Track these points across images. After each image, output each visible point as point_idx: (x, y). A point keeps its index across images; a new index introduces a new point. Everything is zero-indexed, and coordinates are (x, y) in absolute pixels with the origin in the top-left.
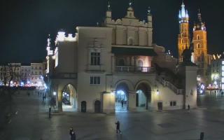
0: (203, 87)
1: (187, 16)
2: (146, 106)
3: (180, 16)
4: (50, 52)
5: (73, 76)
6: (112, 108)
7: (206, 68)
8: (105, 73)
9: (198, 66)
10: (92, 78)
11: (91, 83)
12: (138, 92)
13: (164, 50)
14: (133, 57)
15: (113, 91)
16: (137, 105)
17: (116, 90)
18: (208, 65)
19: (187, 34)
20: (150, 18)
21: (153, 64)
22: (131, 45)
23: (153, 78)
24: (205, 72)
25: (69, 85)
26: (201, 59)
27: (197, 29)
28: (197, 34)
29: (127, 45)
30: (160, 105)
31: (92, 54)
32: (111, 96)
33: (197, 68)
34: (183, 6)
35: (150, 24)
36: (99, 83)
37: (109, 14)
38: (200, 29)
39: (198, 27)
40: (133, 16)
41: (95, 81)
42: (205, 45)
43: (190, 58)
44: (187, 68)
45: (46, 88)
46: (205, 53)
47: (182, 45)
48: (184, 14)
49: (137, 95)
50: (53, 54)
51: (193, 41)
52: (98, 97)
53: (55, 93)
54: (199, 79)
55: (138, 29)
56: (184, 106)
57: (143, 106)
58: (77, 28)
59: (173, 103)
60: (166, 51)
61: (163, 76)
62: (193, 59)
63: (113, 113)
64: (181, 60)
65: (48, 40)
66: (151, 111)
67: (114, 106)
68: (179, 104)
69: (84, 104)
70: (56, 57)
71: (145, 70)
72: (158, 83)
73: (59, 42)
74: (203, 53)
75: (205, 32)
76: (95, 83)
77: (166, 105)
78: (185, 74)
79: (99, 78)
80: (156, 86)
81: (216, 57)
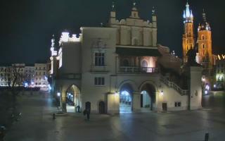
0: (207, 87)
1: (192, 16)
2: (151, 107)
3: (184, 16)
4: (54, 53)
5: (77, 77)
6: (116, 109)
7: (211, 68)
8: (110, 74)
9: (203, 66)
10: (96, 79)
11: (96, 83)
12: (142, 93)
13: (168, 50)
14: (137, 58)
15: (117, 92)
16: (142, 106)
17: (121, 91)
18: (213, 65)
19: (192, 34)
20: (154, 18)
21: (158, 64)
22: (135, 45)
23: (158, 78)
24: (210, 72)
25: (73, 86)
26: (206, 59)
27: (201, 29)
28: (201, 34)
29: (131, 45)
30: (164, 105)
31: (96, 54)
32: (115, 97)
33: (202, 69)
34: (188, 6)
35: (155, 24)
36: (103, 84)
37: (113, 14)
38: (204, 29)
39: (203, 27)
40: (137, 16)
41: (100, 81)
42: (210, 46)
44: (192, 68)
45: (50, 88)
46: (210, 53)
47: (187, 46)
48: (188, 14)
49: (142, 95)
50: (57, 55)
51: (198, 41)
52: (103, 98)
53: (59, 94)
54: (204, 80)
55: (143, 30)
56: (189, 107)
57: (147, 106)
58: (81, 29)
59: (177, 104)
60: (171, 51)
62: (197, 59)
63: (117, 114)
64: (186, 60)
65: (52, 41)
66: (156, 112)
67: (118, 107)
68: (184, 105)
69: (88, 105)
70: (60, 58)
71: (150, 71)
72: (162, 84)
73: (63, 42)
74: (208, 54)
75: (209, 33)
76: (99, 84)
77: (171, 105)
78: (190, 74)
79: (103, 79)
80: (160, 86)
81: (221, 56)
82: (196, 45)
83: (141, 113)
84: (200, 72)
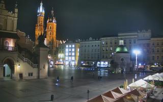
0: (52, 63)
1: (44, 12)
2: (11, 76)
3: (38, 11)
7: (54, 49)
9: (49, 48)
12: (5, 65)
13: (25, 35)
14: (1, 39)
16: (4, 75)
18: (57, 48)
19: (42, 24)
21: (16, 44)
23: (16, 55)
24: (54, 52)
26: (51, 43)
27: (49, 22)
28: (49, 25)
30: (21, 75)
33: (49, 50)
34: (41, 4)
35: (16, 15)
38: (52, 22)
39: (51, 20)
40: (4, 8)
42: (55, 33)
43: (44, 42)
44: (41, 48)
46: (55, 39)
47: (38, 33)
48: (41, 10)
49: (4, 68)
51: (46, 30)
54: (49, 57)
56: (38, 76)
57: (8, 76)
59: (30, 74)
61: (24, 54)
62: (45, 43)
64: (37, 43)
66: (14, 80)
68: (35, 75)
71: (10, 49)
72: (19, 59)
74: (53, 39)
75: (55, 24)
77: (25, 75)
78: (39, 53)
80: (18, 61)
81: (62, 42)
82: (45, 32)
83: (4, 81)
84: (47, 52)
